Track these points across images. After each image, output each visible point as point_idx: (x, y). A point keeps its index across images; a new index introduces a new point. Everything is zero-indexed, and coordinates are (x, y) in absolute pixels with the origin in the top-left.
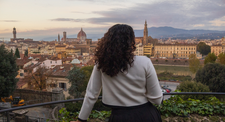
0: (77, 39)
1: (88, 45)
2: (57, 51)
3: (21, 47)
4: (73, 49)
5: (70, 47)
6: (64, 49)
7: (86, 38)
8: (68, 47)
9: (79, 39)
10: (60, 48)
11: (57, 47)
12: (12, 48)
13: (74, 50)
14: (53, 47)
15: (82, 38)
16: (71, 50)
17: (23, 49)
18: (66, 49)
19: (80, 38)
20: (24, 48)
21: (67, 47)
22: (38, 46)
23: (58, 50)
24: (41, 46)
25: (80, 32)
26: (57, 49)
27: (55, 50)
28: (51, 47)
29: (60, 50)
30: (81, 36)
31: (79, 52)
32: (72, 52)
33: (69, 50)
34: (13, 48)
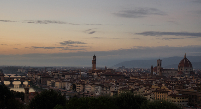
0: (178, 72)
1: (200, 92)
2: (156, 97)
3: (109, 88)
4: (178, 97)
5: (174, 93)
6: (166, 97)
7: (192, 70)
8: (171, 93)
9: (180, 70)
10: (160, 94)
11: (156, 93)
12: (97, 87)
13: (180, 98)
14: (149, 91)
15: (185, 69)
16: (175, 98)
17: (111, 91)
18: (169, 96)
19: (182, 70)
20: (112, 89)
21: (169, 93)
22: (130, 88)
23: (158, 96)
24: (134, 88)
25: (183, 60)
26: (156, 95)
27: (152, 96)
28: (148, 91)
29: (160, 96)
30: (184, 67)
31: (186, 101)
32: (177, 101)
33: (173, 98)
34: (99, 87)
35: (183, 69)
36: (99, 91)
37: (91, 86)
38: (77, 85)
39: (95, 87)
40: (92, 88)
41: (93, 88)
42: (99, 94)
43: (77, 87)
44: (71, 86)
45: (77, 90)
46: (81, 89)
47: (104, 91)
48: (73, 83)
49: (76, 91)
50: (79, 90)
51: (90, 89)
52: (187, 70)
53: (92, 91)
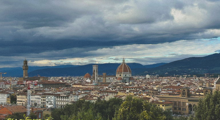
1: (184, 98)
3: (68, 98)
7: (131, 76)
9: (119, 76)
12: (49, 98)
15: (124, 75)
20: (71, 98)
25: (121, 65)
30: (123, 73)
34: (53, 98)
35: (122, 75)
36: (53, 103)
37: (41, 97)
38: (18, 96)
39: (46, 97)
40: (41, 99)
41: (43, 99)
42: (52, 106)
43: (18, 100)
44: (8, 97)
45: (17, 102)
46: (25, 101)
47: (60, 102)
48: (10, 94)
49: (16, 104)
50: (22, 103)
51: (39, 100)
52: (126, 75)
53: (42, 103)
